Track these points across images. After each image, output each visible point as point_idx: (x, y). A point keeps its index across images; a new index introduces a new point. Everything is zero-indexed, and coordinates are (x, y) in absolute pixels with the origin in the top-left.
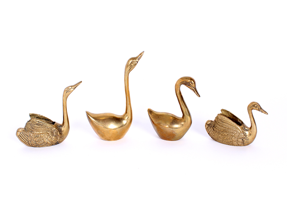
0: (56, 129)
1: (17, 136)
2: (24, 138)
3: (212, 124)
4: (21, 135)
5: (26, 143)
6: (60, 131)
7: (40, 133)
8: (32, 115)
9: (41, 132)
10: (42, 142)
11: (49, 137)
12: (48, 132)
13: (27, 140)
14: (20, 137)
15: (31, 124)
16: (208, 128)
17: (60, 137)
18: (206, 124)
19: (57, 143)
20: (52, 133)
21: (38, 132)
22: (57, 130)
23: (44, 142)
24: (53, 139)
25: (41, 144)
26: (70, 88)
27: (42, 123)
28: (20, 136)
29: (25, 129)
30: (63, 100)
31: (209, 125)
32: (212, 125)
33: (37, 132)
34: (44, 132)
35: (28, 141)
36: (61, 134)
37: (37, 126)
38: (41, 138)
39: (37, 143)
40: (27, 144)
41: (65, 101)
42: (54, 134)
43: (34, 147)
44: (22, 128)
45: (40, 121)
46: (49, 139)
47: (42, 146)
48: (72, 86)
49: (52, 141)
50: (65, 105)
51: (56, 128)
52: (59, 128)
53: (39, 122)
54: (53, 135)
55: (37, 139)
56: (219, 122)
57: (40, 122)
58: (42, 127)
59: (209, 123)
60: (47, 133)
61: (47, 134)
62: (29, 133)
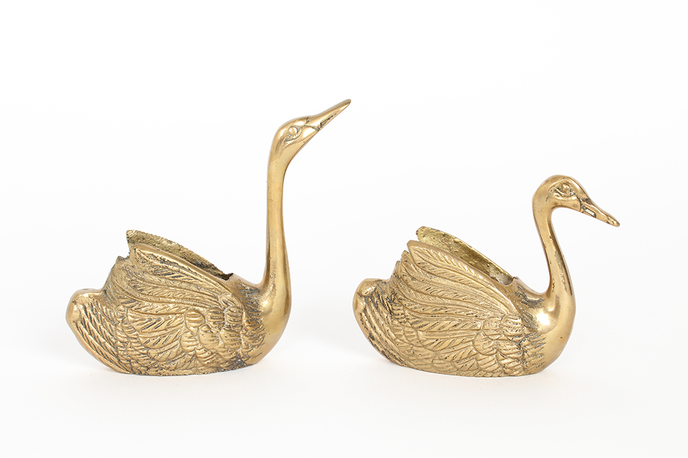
0: (234, 299)
1: (69, 323)
2: (100, 331)
3: (383, 292)
4: (87, 320)
5: (106, 357)
6: (252, 310)
7: (165, 311)
8: (136, 239)
9: (171, 306)
10: (175, 350)
11: (205, 328)
12: (201, 309)
13: (108, 340)
14: (80, 325)
15: (132, 270)
16: (365, 310)
17: (252, 337)
18: (359, 294)
19: (238, 363)
20: (218, 312)
21: (160, 306)
22: (239, 305)
23: (183, 352)
24: (221, 343)
25: (168, 360)
26: (301, 123)
27: (175, 268)
28: (83, 322)
29: (105, 291)
30: (269, 176)
31: (369, 298)
32: (386, 296)
33: (155, 305)
34: (183, 306)
35: (114, 345)
36: (254, 323)
37: (156, 279)
38: (172, 333)
39: (153, 353)
40: (111, 361)
41: (277, 179)
42: (227, 318)
43: (140, 373)
44: (94, 291)
45: (167, 258)
46: (205, 338)
47: (174, 371)
48: (307, 119)
49: (216, 347)
50: (276, 197)
51: (234, 295)
52: (246, 295)
53: (163, 261)
54: (220, 325)
55: (151, 336)
56: (413, 279)
57: (171, 263)
58: (177, 284)
59: (370, 289)
60: (198, 311)
61: (194, 316)
62: (121, 307)
